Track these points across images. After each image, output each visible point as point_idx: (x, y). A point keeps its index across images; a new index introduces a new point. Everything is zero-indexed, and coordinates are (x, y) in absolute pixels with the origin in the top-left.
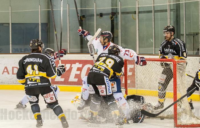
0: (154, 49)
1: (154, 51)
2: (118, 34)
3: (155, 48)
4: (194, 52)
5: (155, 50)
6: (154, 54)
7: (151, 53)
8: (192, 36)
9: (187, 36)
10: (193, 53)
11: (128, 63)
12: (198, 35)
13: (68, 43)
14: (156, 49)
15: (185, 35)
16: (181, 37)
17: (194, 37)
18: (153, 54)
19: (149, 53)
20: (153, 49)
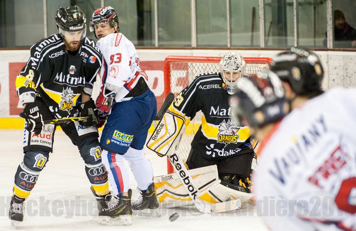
0: (229, 36)
1: (229, 40)
2: (152, 5)
3: (231, 32)
4: (317, 39)
5: (231, 37)
6: (229, 46)
7: (222, 43)
8: (312, 7)
9: (300, 7)
10: (315, 42)
11: (171, 69)
12: (324, 5)
13: (45, 27)
14: (233, 35)
15: (295, 4)
16: (288, 8)
17: (315, 8)
18: (227, 46)
19: (218, 43)
20: (227, 36)
